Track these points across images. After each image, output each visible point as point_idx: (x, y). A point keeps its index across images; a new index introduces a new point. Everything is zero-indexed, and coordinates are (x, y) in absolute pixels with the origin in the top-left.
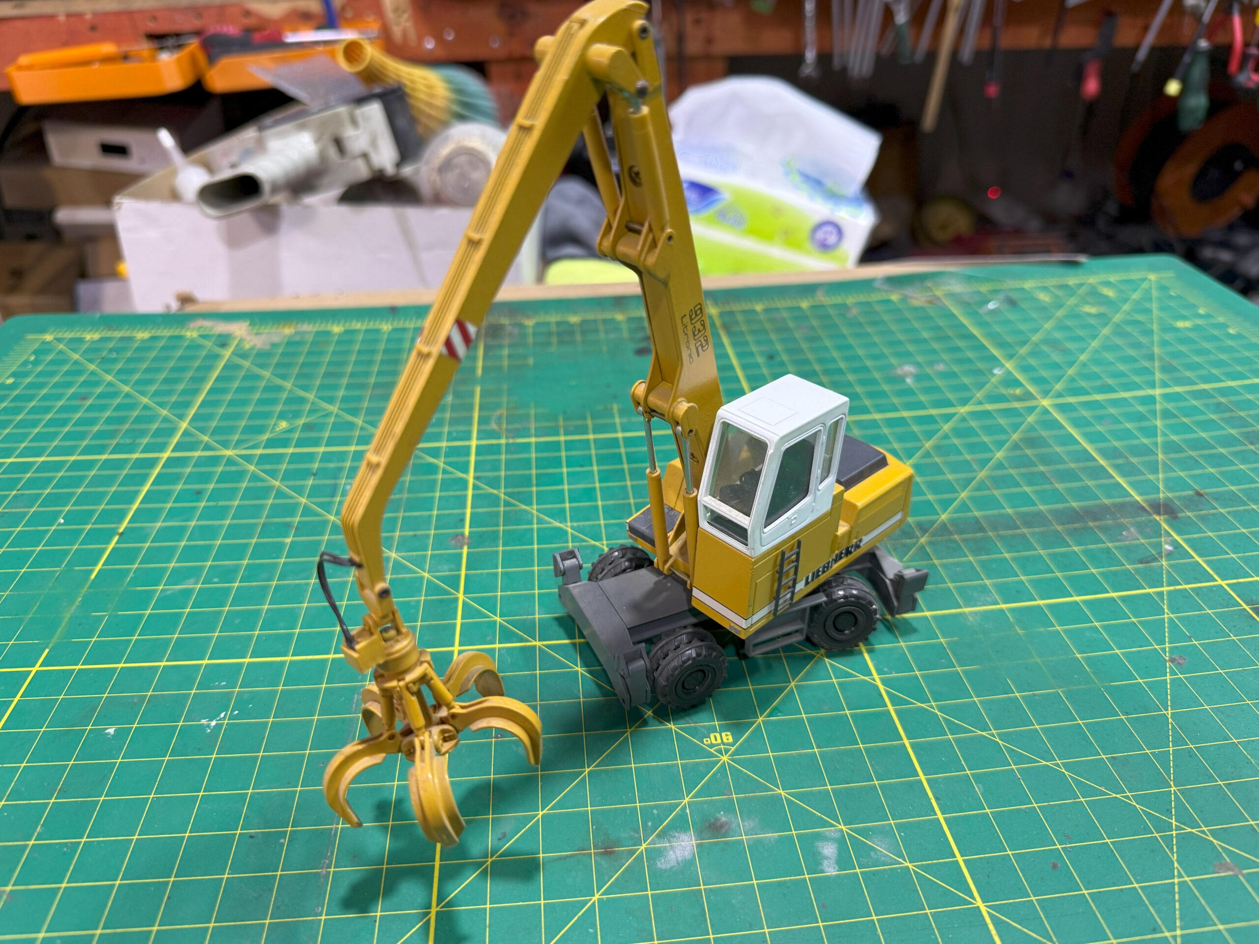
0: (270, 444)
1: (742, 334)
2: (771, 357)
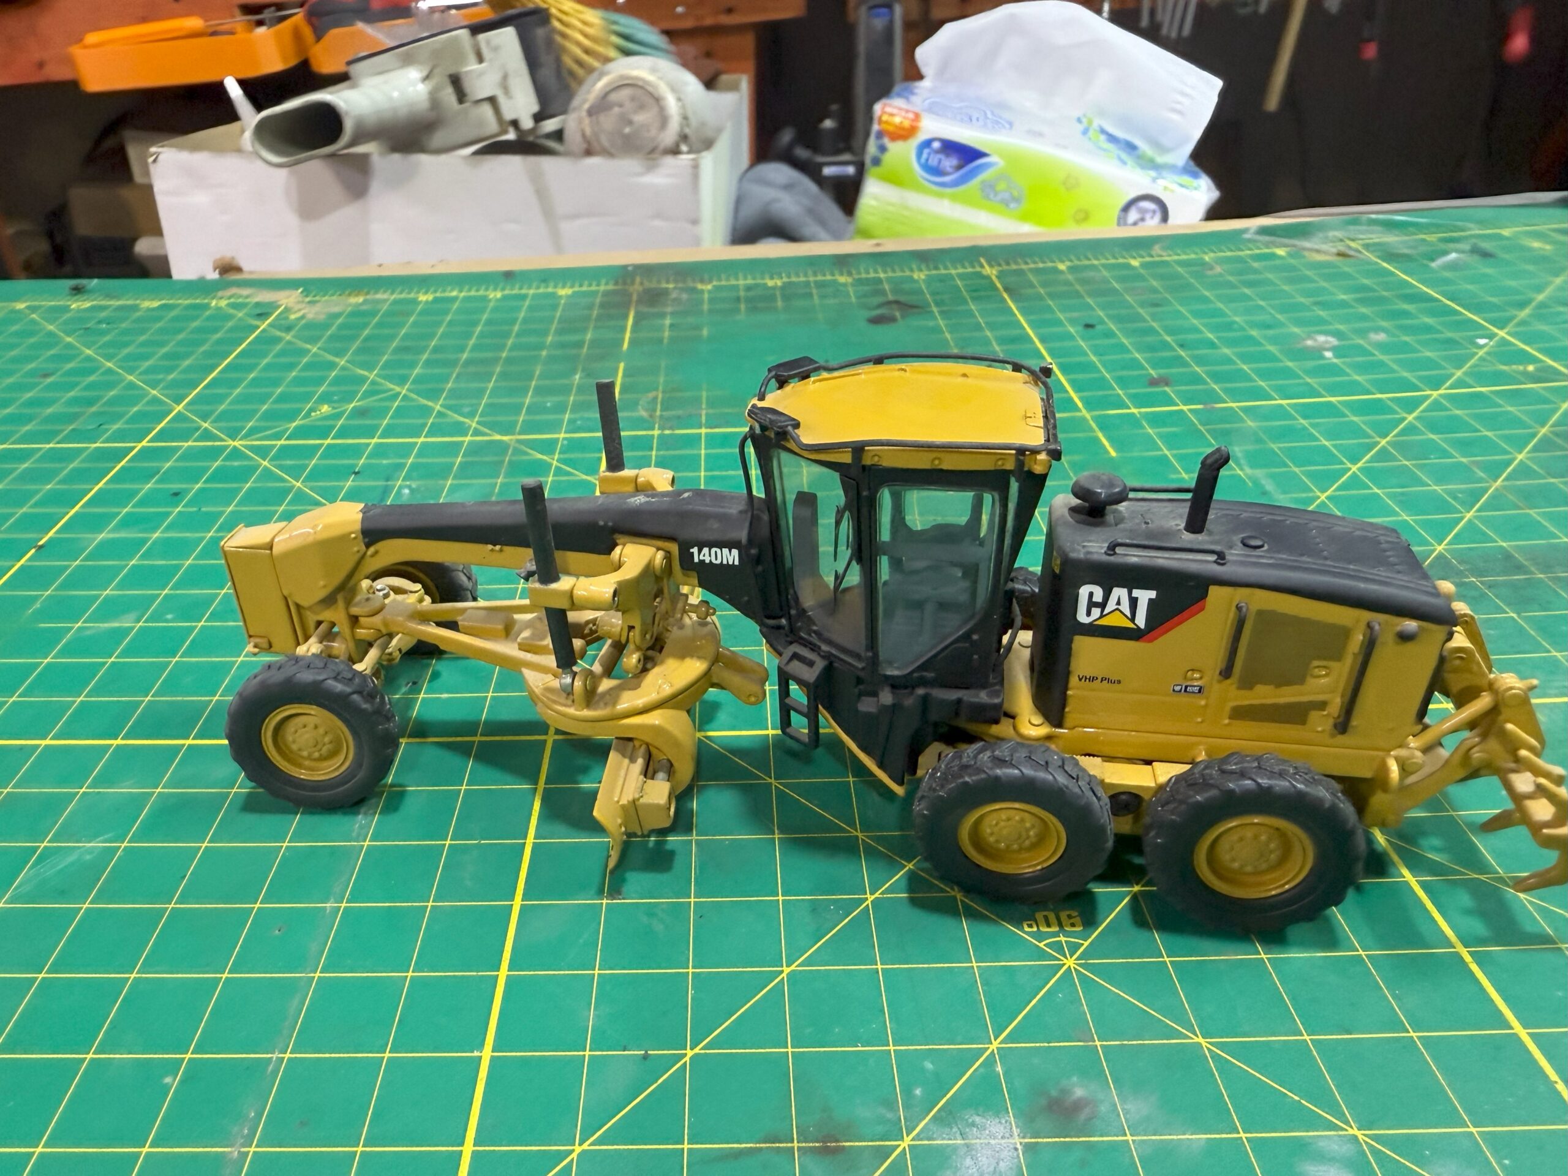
0: (298, 433)
1: (1040, 298)
2: (1089, 326)
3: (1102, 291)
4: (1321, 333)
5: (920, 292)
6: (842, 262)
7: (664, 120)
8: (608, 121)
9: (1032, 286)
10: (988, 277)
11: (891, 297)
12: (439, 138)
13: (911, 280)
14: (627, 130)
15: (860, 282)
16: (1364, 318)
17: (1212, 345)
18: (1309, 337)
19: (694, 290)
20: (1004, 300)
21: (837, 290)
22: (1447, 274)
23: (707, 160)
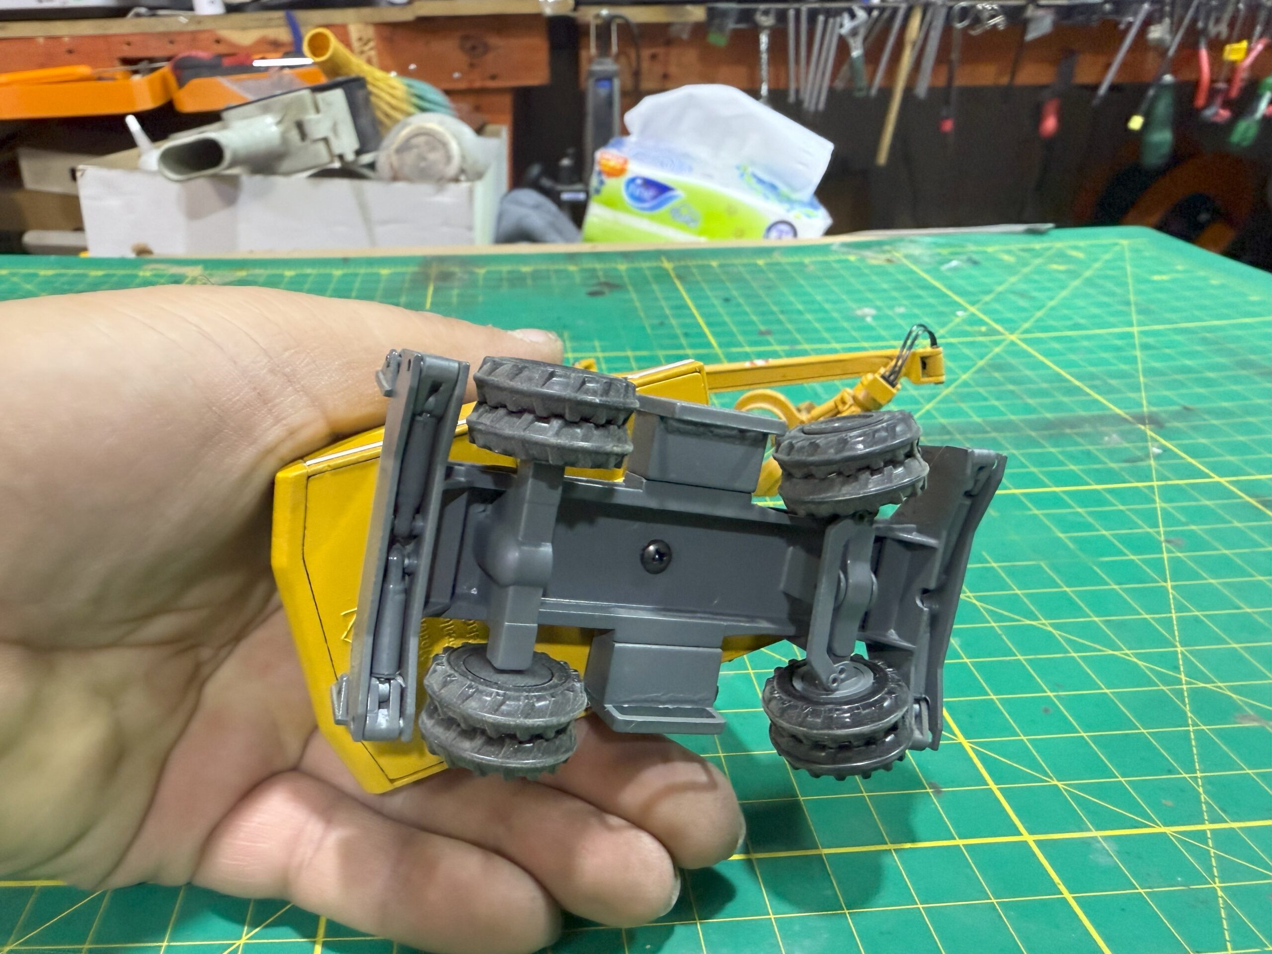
1: (698, 282)
2: (727, 300)
3: (738, 279)
4: (867, 306)
5: (621, 277)
6: (572, 257)
7: (449, 158)
8: (410, 158)
9: (693, 274)
10: (665, 270)
11: (603, 280)
12: (286, 165)
13: (616, 270)
14: (423, 164)
15: (583, 271)
16: (895, 299)
17: (800, 312)
18: (859, 308)
19: (472, 273)
20: (674, 283)
21: (568, 275)
22: (949, 274)
23: (480, 187)
